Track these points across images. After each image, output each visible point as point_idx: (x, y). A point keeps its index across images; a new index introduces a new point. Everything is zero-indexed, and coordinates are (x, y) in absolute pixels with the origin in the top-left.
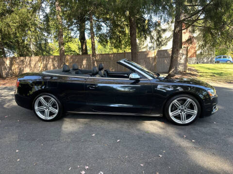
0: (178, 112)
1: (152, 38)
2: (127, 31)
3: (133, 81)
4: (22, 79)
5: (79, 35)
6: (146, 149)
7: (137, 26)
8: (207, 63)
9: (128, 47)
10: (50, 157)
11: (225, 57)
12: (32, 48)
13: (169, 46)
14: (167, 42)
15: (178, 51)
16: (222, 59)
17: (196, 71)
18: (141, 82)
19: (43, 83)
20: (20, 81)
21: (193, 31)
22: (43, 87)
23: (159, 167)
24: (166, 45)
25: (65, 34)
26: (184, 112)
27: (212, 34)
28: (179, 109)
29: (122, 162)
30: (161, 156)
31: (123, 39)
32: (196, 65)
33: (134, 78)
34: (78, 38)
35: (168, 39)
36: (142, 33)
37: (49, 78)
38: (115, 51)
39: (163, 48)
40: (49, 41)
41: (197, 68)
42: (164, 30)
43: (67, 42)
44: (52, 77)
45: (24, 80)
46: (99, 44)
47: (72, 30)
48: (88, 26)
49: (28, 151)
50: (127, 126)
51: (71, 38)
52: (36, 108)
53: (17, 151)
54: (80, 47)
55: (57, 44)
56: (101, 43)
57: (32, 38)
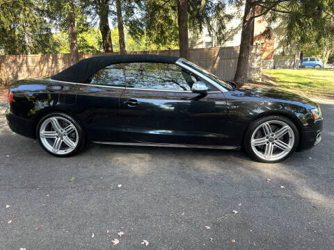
0: (264, 141)
1: (210, 28)
2: (173, 17)
3: (197, 95)
4: (15, 89)
5: (99, 21)
6: (212, 200)
7: (189, 10)
8: (290, 68)
9: (173, 42)
10: (62, 217)
11: (313, 60)
12: (28, 41)
13: (236, 42)
14: (233, 35)
15: (249, 49)
16: (308, 62)
17: (273, 79)
18: (208, 96)
19: (50, 96)
20: (13, 92)
21: (273, 19)
22: (51, 104)
23: (234, 231)
24: (232, 39)
25: (77, 21)
26: (273, 143)
27: (300, 23)
28: (267, 138)
29: (177, 222)
30: (236, 212)
31: (167, 30)
32: (273, 71)
33: (199, 89)
34: (98, 25)
35: (234, 31)
36: (196, 21)
37: (59, 88)
38: (154, 47)
39: (228, 44)
40: (53, 31)
41: (274, 76)
42: (230, 17)
43: (81, 32)
44: (62, 86)
45: (19, 92)
46: (130, 36)
47: (89, 13)
48: (113, 8)
49: (26, 206)
50: (180, 163)
51: (87, 25)
52: (42, 132)
53: (7, 206)
54: (102, 41)
55: (66, 35)
56: (132, 35)
57: (27, 26)
